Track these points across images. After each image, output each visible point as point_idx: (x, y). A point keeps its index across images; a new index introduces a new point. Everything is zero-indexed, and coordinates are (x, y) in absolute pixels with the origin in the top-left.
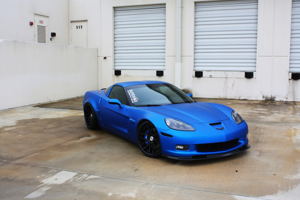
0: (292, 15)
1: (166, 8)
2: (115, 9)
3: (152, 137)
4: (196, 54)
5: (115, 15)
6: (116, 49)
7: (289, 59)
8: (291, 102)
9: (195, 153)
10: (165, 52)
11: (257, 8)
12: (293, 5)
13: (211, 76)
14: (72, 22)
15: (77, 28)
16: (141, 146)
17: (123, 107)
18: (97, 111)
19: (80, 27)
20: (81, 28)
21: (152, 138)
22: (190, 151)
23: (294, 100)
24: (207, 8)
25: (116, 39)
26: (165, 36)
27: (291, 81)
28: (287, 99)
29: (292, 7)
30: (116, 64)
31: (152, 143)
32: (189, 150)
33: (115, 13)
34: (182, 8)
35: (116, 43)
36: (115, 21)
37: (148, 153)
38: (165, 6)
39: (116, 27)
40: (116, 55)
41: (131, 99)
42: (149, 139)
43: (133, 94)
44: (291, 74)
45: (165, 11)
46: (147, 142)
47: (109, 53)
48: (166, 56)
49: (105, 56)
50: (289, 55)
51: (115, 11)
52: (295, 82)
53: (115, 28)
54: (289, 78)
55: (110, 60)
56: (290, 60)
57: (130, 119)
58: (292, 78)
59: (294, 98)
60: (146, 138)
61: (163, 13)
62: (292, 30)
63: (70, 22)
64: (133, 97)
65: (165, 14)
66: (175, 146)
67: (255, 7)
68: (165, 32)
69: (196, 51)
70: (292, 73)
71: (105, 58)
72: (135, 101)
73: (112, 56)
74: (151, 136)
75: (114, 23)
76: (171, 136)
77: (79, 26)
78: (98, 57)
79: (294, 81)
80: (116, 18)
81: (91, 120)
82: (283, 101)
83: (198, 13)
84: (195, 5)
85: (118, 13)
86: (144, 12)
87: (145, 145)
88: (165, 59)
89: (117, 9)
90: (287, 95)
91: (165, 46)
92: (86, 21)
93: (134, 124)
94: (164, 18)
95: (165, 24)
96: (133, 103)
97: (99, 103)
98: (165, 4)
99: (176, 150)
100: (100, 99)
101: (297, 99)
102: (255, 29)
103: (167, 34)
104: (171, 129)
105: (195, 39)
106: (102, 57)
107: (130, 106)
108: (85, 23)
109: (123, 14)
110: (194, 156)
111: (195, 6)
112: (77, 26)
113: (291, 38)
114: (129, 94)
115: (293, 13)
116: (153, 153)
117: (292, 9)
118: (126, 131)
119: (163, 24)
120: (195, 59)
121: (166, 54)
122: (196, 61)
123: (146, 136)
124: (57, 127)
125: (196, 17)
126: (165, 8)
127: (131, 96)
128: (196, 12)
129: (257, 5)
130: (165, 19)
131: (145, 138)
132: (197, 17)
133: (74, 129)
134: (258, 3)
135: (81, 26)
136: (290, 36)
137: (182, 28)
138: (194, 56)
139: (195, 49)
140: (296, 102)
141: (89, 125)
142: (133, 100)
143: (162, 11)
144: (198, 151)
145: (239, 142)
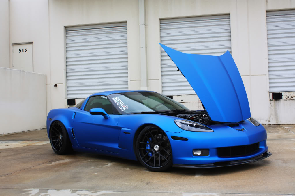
0: (268, 30)
1: (128, 27)
2: (67, 28)
3: (157, 146)
4: (164, 77)
5: (67, 35)
6: (68, 74)
7: (268, 78)
8: (274, 125)
9: (216, 159)
10: (127, 77)
11: (230, 24)
12: (268, 19)
13: (183, 101)
14: (13, 44)
15: (20, 52)
16: (143, 159)
17: (109, 117)
18: (69, 129)
19: (24, 51)
20: (26, 52)
21: (157, 148)
22: (211, 156)
23: (277, 123)
24: (173, 26)
25: (68, 64)
26: (127, 58)
27: (273, 102)
28: (269, 122)
29: (267, 22)
30: (69, 93)
31: (157, 153)
32: (209, 156)
33: (66, 33)
34: (146, 25)
35: (69, 67)
36: (67, 43)
37: (153, 166)
38: (127, 24)
39: (68, 49)
40: (69, 82)
41: (120, 107)
42: (153, 148)
43: (121, 102)
44: (271, 94)
45: (127, 30)
46: (150, 153)
47: (60, 79)
48: (129, 81)
49: (55, 83)
50: (267, 73)
51: (66, 31)
52: (277, 102)
53: (66, 51)
54: (270, 99)
55: (62, 87)
56: (270, 79)
57: (122, 129)
58: (273, 98)
59: (277, 120)
60: (149, 148)
61: (124, 32)
62: (268, 47)
63: (11, 44)
64: (121, 104)
65: (127, 33)
66: (193, 151)
67: (227, 23)
68: (127, 54)
69: (164, 73)
70: (273, 93)
71: (56, 86)
72: (125, 109)
73: (64, 84)
74: (155, 144)
75: (66, 45)
76: (186, 139)
77: (23, 49)
78: (47, 85)
79: (275, 101)
80: (68, 39)
81: (60, 143)
82: (265, 125)
83: (164, 32)
84: (160, 22)
85: (70, 34)
86: (101, 32)
87: (147, 157)
88: (128, 84)
89: (69, 29)
90: (270, 118)
91: (127, 69)
92: (32, 43)
93: (129, 133)
94: (125, 38)
95: (127, 45)
96: (123, 110)
97: (73, 118)
98: (126, 22)
99: (193, 156)
100: (74, 114)
101: (280, 121)
102: (229, 46)
103: (129, 56)
104: (184, 131)
105: (162, 60)
106: (51, 85)
107: (120, 114)
108: (30, 45)
109: (76, 34)
110: (216, 163)
111: (160, 24)
112: (20, 50)
113: (269, 55)
114: (116, 102)
115: (269, 29)
116: (161, 166)
117: (267, 25)
118: (116, 146)
119: (124, 45)
120: (162, 83)
121: (129, 79)
122: (165, 85)
123: (148, 146)
124: (15, 155)
125: (161, 36)
126: (126, 26)
127: (119, 104)
128: (162, 30)
129: (230, 20)
130: (127, 39)
131: (147, 148)
132: (163, 35)
133: (38, 155)
134: (230, 18)
135: (25, 49)
136: (267, 53)
137: (146, 48)
138: (162, 79)
139: (162, 72)
140: (280, 125)
141: (57, 149)
142: (123, 108)
143: (122, 30)
144: (219, 157)
145: (260, 147)
